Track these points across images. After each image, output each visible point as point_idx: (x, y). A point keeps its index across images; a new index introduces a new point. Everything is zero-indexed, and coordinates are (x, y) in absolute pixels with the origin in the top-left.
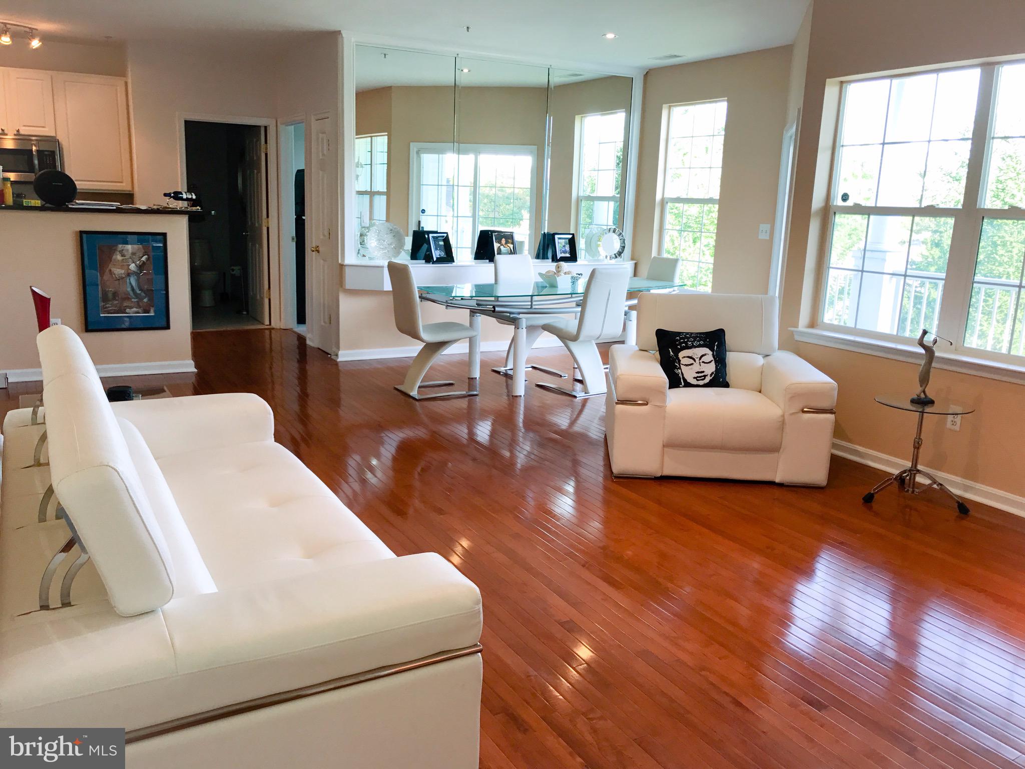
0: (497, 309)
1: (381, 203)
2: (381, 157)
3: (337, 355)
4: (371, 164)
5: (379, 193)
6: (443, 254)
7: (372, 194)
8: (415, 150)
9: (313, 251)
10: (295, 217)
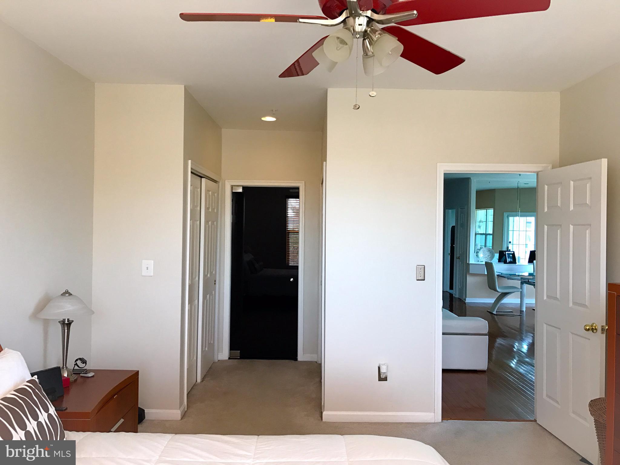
0: (529, 281)
1: (490, 238)
2: (491, 218)
3: (465, 300)
4: (486, 221)
5: (489, 234)
6: (511, 260)
7: (486, 235)
8: (506, 215)
9: (457, 259)
10: (450, 245)
